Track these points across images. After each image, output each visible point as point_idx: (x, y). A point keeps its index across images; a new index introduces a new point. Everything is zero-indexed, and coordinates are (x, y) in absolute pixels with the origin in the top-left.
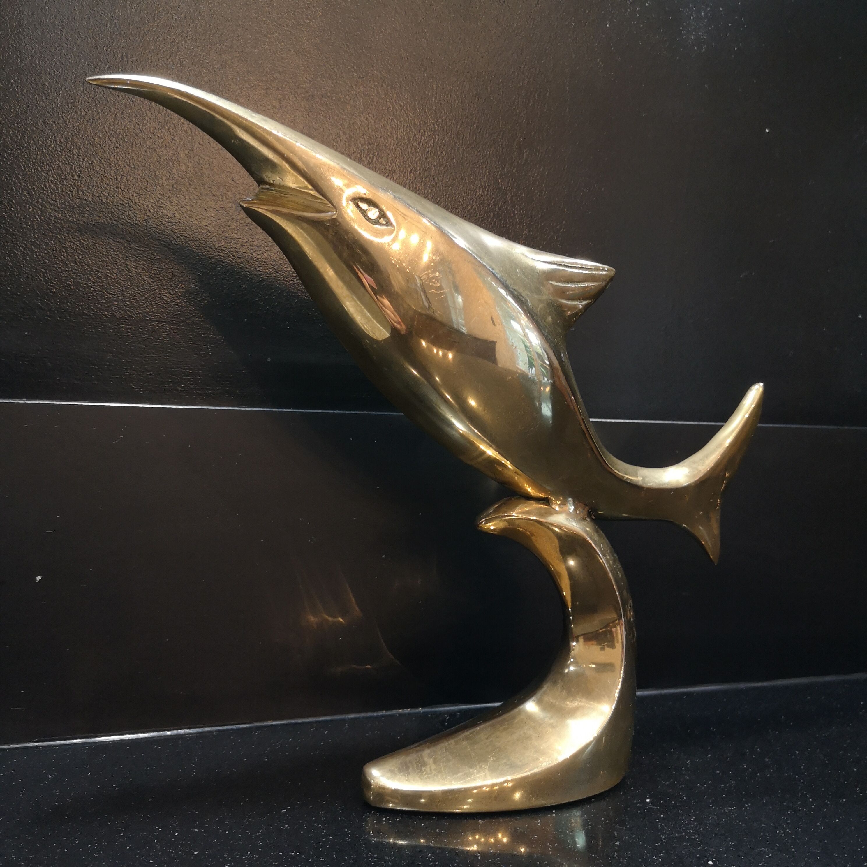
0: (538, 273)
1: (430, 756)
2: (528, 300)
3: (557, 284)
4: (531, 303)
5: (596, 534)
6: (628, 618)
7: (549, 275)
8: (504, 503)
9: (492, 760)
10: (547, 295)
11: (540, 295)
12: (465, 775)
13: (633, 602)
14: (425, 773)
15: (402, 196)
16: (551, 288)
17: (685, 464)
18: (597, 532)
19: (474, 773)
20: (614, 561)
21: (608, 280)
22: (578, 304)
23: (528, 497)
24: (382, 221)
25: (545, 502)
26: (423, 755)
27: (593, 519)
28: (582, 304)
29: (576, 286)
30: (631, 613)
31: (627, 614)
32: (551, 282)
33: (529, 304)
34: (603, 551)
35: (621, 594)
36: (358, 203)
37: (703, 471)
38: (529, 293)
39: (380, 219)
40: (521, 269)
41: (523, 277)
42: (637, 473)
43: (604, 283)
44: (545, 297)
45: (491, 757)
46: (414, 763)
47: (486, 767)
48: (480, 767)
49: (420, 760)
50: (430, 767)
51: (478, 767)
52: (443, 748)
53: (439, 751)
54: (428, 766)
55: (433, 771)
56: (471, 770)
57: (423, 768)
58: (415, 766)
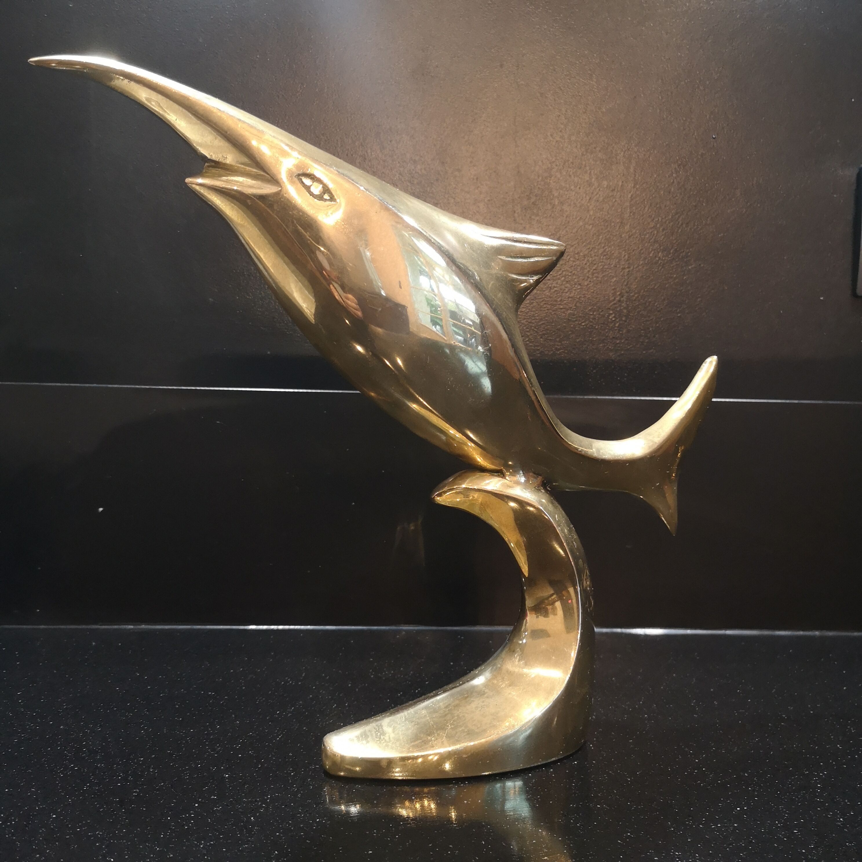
0: (486, 248)
1: (389, 725)
2: (476, 274)
3: (507, 259)
4: (479, 276)
5: (550, 505)
6: (584, 588)
7: (499, 251)
8: (459, 476)
9: (450, 727)
10: (496, 269)
11: (489, 269)
12: (422, 742)
13: (590, 572)
14: (384, 741)
15: (346, 172)
16: (501, 263)
17: (640, 436)
18: (552, 503)
19: (432, 740)
20: (570, 531)
21: (558, 254)
22: (528, 279)
23: (483, 470)
24: (326, 197)
25: (500, 474)
26: (383, 724)
27: (548, 490)
28: (532, 278)
29: (526, 261)
30: (588, 583)
31: (583, 583)
32: (500, 257)
33: (477, 278)
34: (558, 521)
35: (576, 564)
36: (301, 179)
37: (657, 442)
38: (476, 267)
39: (324, 194)
40: (469, 244)
41: (471, 251)
42: (591, 446)
43: (554, 258)
44: (494, 272)
45: (449, 725)
46: (373, 732)
47: (443, 735)
48: (438, 735)
49: (379, 729)
50: (389, 736)
51: (436, 735)
52: (402, 717)
53: (399, 720)
54: (387, 735)
55: (392, 739)
56: (429, 738)
57: (382, 737)
58: (374, 735)
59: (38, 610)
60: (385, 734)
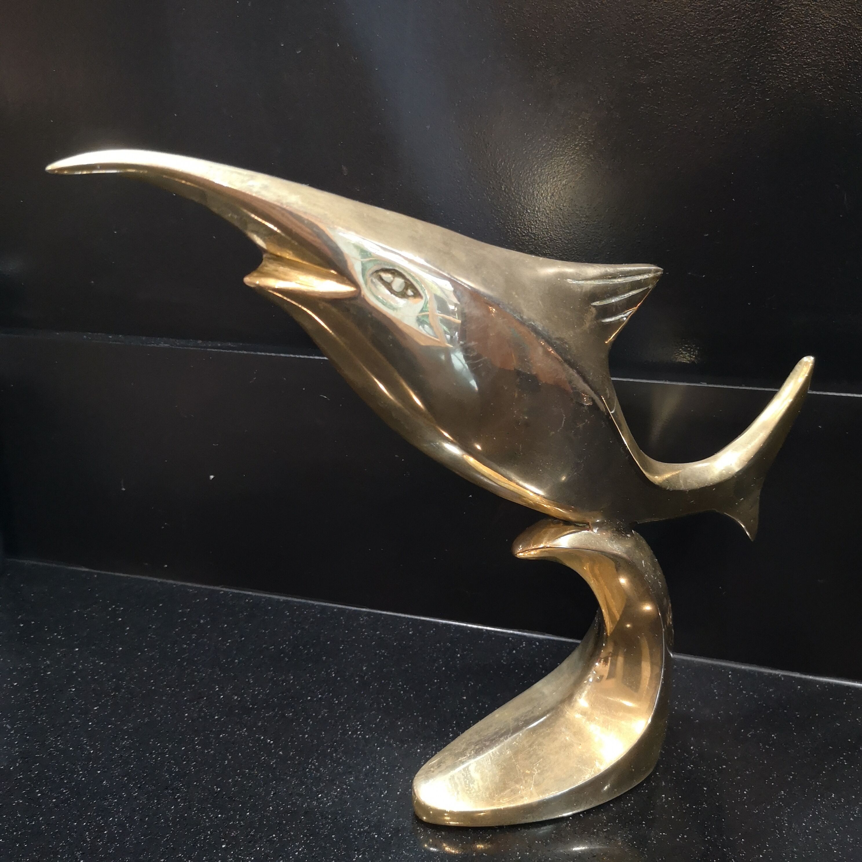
1: (476, 770)
16: (595, 311)
20: (655, 572)
36: (381, 276)
39: (407, 289)
45: (536, 770)
46: (462, 780)
47: (531, 782)
48: (526, 782)
49: (467, 775)
50: (478, 784)
51: (524, 782)
52: (488, 759)
53: (485, 763)
54: (476, 783)
55: (481, 788)
56: (518, 786)
57: (471, 786)
58: (463, 783)
59: (166, 566)
60: (474, 781)
